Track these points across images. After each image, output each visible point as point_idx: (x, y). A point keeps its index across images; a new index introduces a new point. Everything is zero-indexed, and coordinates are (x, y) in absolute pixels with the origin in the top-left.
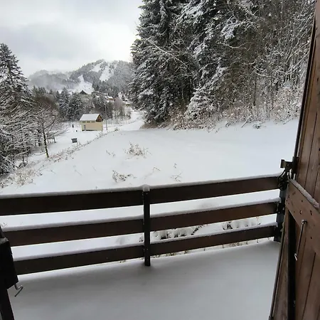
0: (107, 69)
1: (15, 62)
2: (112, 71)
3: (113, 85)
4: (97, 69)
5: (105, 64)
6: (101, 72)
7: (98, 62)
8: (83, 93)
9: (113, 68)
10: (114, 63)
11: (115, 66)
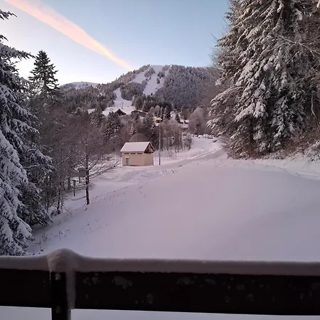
0: (154, 77)
1: (52, 73)
2: (162, 80)
3: (163, 100)
4: (139, 79)
5: (152, 72)
6: (145, 83)
7: (142, 70)
8: (120, 112)
9: (163, 76)
10: (165, 68)
11: (167, 73)
